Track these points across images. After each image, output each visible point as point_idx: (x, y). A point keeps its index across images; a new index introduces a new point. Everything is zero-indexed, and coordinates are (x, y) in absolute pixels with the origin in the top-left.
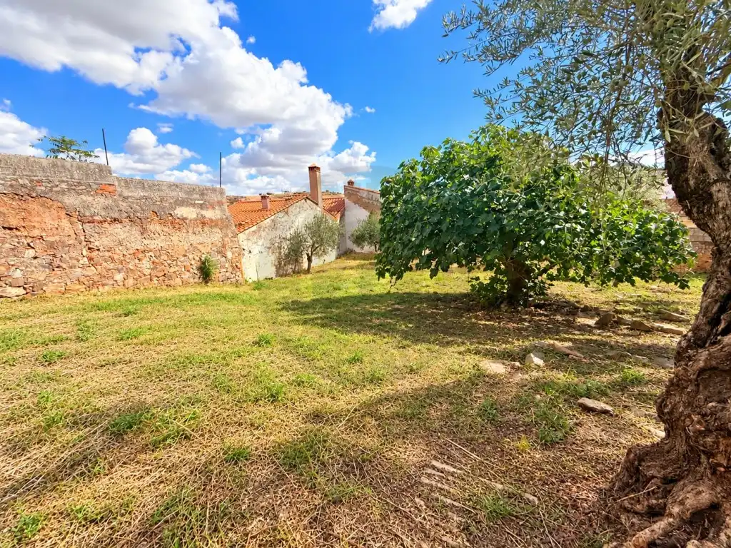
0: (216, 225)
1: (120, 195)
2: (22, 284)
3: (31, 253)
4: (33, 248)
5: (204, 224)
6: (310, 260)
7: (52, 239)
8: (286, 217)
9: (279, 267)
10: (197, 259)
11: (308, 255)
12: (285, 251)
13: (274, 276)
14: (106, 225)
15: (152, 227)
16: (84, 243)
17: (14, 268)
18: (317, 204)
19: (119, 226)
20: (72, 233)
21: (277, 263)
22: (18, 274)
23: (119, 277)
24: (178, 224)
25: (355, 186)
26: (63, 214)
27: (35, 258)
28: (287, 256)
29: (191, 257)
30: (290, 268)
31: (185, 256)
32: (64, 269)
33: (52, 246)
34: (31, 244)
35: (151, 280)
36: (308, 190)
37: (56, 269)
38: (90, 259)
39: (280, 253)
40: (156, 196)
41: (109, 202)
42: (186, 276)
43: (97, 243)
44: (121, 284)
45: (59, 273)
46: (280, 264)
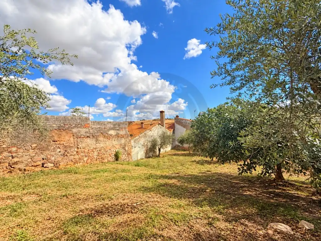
0: (123, 137)
1: (91, 128)
2: (53, 162)
3: (59, 150)
4: (60, 148)
5: (118, 137)
6: (159, 150)
7: (66, 145)
8: (151, 132)
9: (146, 153)
10: (114, 151)
11: (159, 148)
12: (149, 146)
13: (144, 158)
14: (84, 139)
15: (100, 139)
16: (76, 146)
17: (52, 156)
18: (163, 126)
19: (89, 139)
20: (73, 142)
21: (146, 152)
22: (53, 159)
23: (85, 159)
24: (109, 137)
25: (179, 117)
26: (72, 136)
27: (60, 152)
28: (150, 148)
29: (112, 150)
30: (151, 154)
31: (110, 150)
32: (68, 156)
33: (66, 147)
34: (60, 147)
35: (96, 160)
36: (159, 118)
37: (65, 156)
38: (77, 152)
39: (147, 147)
40: (103, 127)
41: (87, 130)
42: (110, 159)
43: (80, 146)
44: (86, 162)
45: (66, 157)
46: (147, 152)
